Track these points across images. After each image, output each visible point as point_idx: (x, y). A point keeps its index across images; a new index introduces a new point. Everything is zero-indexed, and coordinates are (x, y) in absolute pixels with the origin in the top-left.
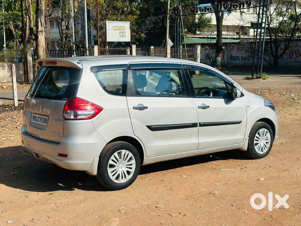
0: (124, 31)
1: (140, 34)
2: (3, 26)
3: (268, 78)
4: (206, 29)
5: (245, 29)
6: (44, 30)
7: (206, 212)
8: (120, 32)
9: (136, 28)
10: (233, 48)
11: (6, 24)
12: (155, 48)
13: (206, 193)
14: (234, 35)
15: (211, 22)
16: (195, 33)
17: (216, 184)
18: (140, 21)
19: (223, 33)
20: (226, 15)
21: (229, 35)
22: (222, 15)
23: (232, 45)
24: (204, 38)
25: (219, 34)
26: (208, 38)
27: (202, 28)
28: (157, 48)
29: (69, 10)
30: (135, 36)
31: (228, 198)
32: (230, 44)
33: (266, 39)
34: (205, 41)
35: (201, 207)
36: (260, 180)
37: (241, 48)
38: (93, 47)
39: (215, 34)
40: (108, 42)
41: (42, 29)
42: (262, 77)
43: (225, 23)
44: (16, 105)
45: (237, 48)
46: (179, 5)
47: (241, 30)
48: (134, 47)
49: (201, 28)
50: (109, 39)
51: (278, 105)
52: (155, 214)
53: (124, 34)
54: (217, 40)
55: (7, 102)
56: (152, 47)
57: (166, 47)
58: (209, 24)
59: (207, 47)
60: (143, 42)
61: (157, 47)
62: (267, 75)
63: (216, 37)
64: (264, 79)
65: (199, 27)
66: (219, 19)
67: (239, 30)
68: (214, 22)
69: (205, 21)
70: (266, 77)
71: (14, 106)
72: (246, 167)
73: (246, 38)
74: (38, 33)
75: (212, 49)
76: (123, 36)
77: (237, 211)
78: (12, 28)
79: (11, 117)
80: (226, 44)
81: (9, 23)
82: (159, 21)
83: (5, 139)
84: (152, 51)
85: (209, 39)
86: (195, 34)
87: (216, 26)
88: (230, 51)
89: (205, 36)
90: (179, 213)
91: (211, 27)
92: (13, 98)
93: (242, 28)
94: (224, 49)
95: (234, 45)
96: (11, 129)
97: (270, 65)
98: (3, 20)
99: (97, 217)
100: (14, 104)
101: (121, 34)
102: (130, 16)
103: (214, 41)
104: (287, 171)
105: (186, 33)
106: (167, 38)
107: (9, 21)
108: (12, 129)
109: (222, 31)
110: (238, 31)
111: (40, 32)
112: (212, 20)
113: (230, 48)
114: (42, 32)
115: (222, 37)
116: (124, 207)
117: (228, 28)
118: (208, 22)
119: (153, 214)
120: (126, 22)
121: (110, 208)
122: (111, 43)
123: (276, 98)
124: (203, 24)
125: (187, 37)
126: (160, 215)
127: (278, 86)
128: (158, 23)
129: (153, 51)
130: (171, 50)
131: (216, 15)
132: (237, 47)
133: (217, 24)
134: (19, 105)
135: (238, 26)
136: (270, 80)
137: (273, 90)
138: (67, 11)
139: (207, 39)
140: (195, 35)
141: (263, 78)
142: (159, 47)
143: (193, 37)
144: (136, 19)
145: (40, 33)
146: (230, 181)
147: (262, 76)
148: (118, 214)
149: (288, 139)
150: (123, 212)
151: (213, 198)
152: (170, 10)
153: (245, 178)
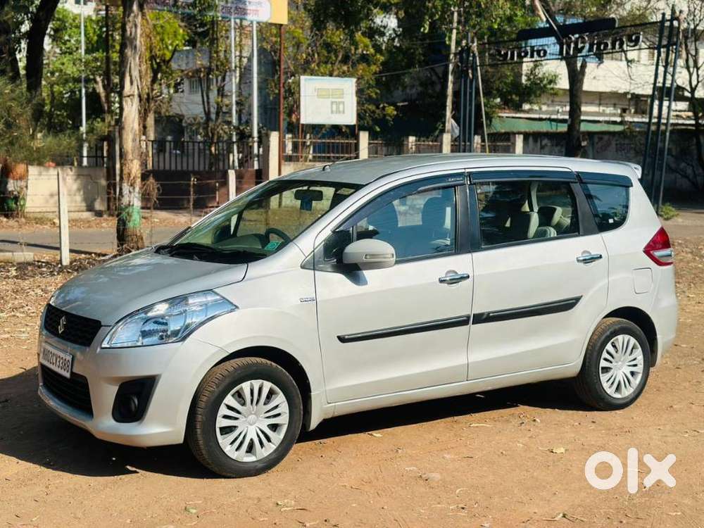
0: (340, 100)
1: (384, 108)
2: (83, 84)
3: (677, 215)
4: (544, 99)
5: (642, 100)
6: (136, 93)
7: (391, 521)
8: (332, 103)
9: (376, 93)
10: (609, 144)
11: (87, 81)
12: (419, 141)
13: (411, 477)
14: (614, 115)
15: (556, 83)
16: (518, 108)
17: (443, 458)
18: (384, 79)
19: (583, 109)
20: (591, 66)
21: (603, 114)
22: (584, 66)
23: (606, 137)
24: (541, 119)
25: (575, 112)
26: (550, 120)
27: (536, 96)
28: (424, 141)
29: (225, 51)
30: (374, 112)
31: (458, 491)
32: (600, 136)
33: (672, 124)
34: (545, 127)
35: (386, 507)
36: (554, 451)
37: (627, 144)
38: (268, 136)
39: (565, 112)
40: (303, 125)
41: (132, 90)
42: (663, 213)
43: (588, 85)
44: (66, 262)
45: (617, 144)
46: (473, 42)
47: (632, 103)
48: (364, 137)
49: (533, 97)
50: (305, 119)
51: (681, 281)
52: (266, 519)
53: (341, 106)
54: (569, 126)
55: (46, 256)
56: (412, 139)
57: (439, 139)
58: (552, 89)
59: (545, 141)
60: (390, 125)
61: (422, 139)
62: (673, 209)
63: (567, 117)
64: (667, 219)
65: (529, 94)
66: (576, 77)
67: (627, 103)
68: (564, 83)
69: (541, 80)
70: (672, 214)
71: (61, 264)
72: (535, 420)
73: (638, 122)
74: (124, 99)
75: (557, 145)
76: (338, 112)
77: (466, 521)
78: (100, 89)
79: (43, 287)
80: (590, 135)
81: (95, 80)
82: (434, 78)
83: (7, 336)
84: (412, 148)
85: (553, 123)
86: (518, 111)
87: (568, 93)
88: (599, 150)
89: (544, 117)
90: (326, 521)
91: (556, 94)
92: (58, 245)
93: (636, 98)
94: (584, 146)
95: (611, 138)
96: (31, 314)
97: (694, 184)
98: (80, 73)
99: (128, 521)
100: (61, 260)
101: (334, 106)
102: (361, 66)
103: (563, 128)
104: (630, 434)
105: (499, 107)
106: (447, 117)
107: (93, 74)
108: (33, 315)
109: (581, 103)
110: (625, 105)
111: (129, 96)
112: (560, 79)
113: (600, 144)
114: (131, 97)
115: (582, 118)
116: (200, 502)
117: (601, 98)
118: (551, 82)
119: (262, 519)
120: (346, 79)
121: (168, 501)
122: (315, 129)
123: (682, 264)
124: (538, 89)
125: (500, 117)
126: (278, 524)
127: (696, 236)
128: (433, 83)
129: (414, 147)
130: (452, 145)
131: (568, 65)
132: (618, 142)
133: (570, 86)
134: (71, 263)
135: (626, 94)
136: (683, 222)
137: (680, 244)
138: (222, 55)
139: (549, 122)
140: (516, 113)
141: (666, 217)
142: (428, 138)
143: (513, 117)
144: (375, 73)
145: (128, 99)
146: (482, 450)
147: (662, 211)
148: (178, 517)
149: (668, 359)
150: (194, 511)
151: (423, 490)
152: (455, 54)
153: (521, 445)
